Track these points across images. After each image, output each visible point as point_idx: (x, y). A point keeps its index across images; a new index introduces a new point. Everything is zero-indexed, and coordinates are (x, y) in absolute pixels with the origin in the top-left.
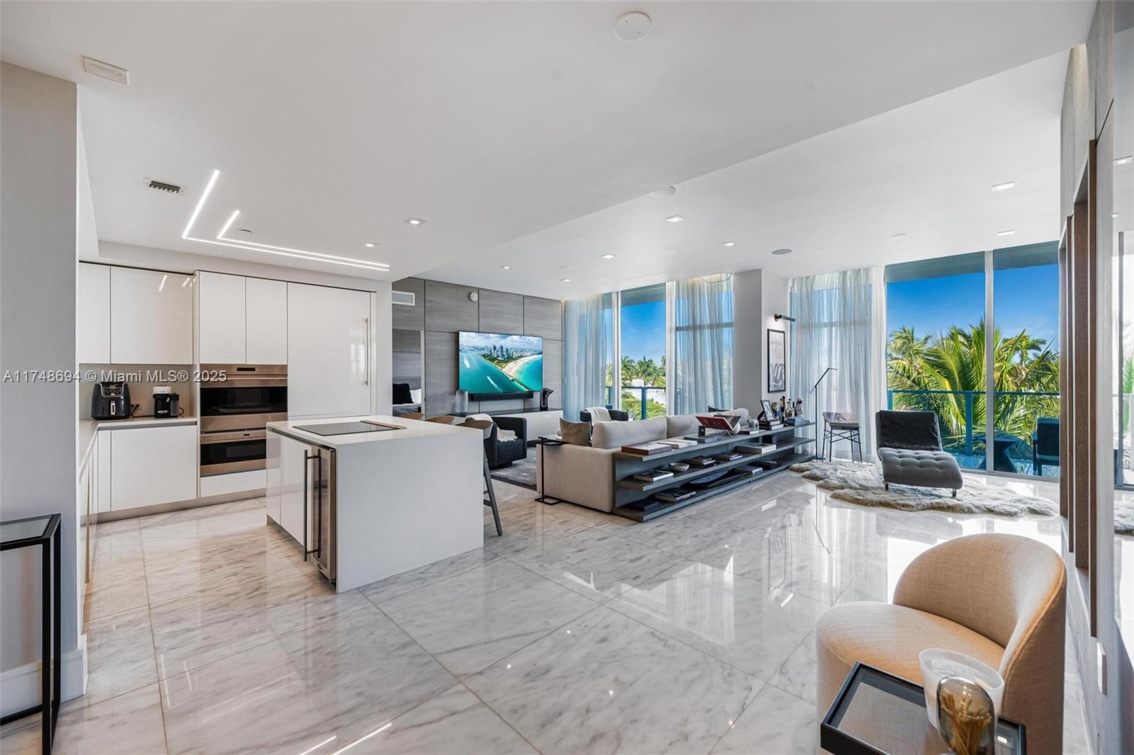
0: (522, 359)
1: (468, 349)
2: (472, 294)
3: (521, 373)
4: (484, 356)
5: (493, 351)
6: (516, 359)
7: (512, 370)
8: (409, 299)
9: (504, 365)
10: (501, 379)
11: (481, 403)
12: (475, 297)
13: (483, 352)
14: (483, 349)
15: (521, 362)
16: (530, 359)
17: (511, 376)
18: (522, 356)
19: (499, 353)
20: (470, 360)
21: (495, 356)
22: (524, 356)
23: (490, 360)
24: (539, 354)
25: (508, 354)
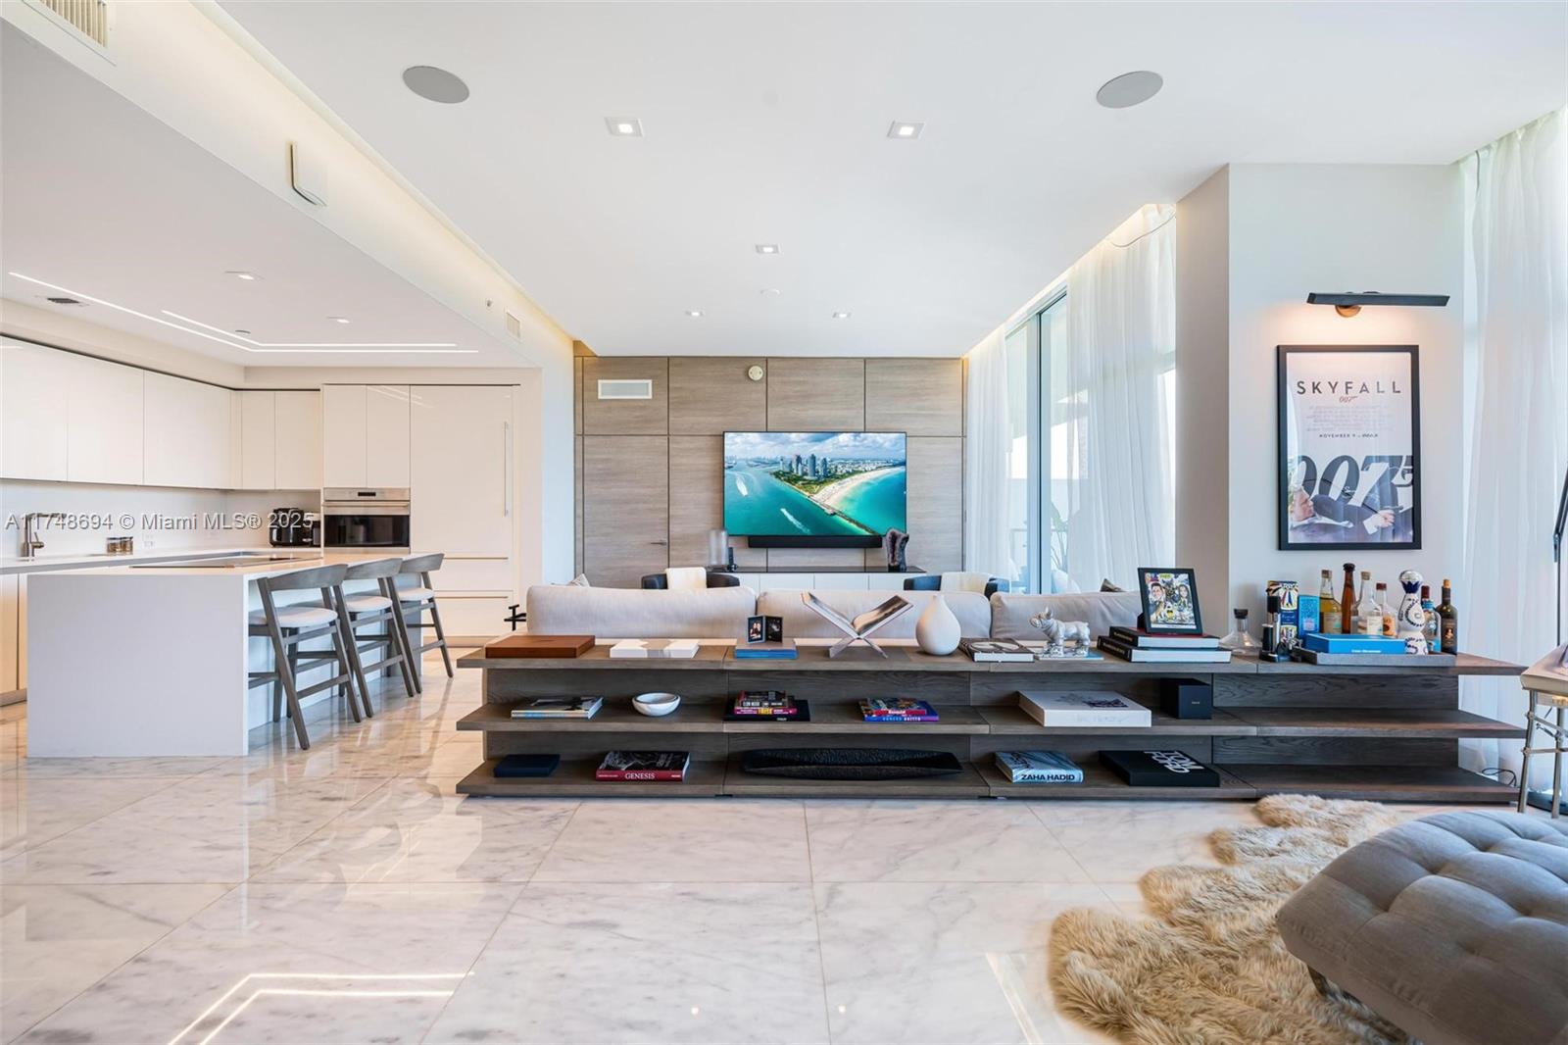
0: (856, 476)
1: (744, 463)
2: (751, 370)
3: (851, 501)
4: (777, 475)
5: (794, 466)
6: (843, 477)
7: (832, 498)
8: (641, 389)
9: (816, 488)
10: (808, 512)
11: (771, 552)
12: (757, 373)
13: (775, 469)
14: (776, 463)
15: (851, 485)
16: (872, 476)
17: (829, 507)
18: (855, 472)
19: (808, 469)
20: (747, 482)
21: (800, 474)
22: (861, 472)
23: (789, 481)
24: (894, 466)
25: (825, 470)
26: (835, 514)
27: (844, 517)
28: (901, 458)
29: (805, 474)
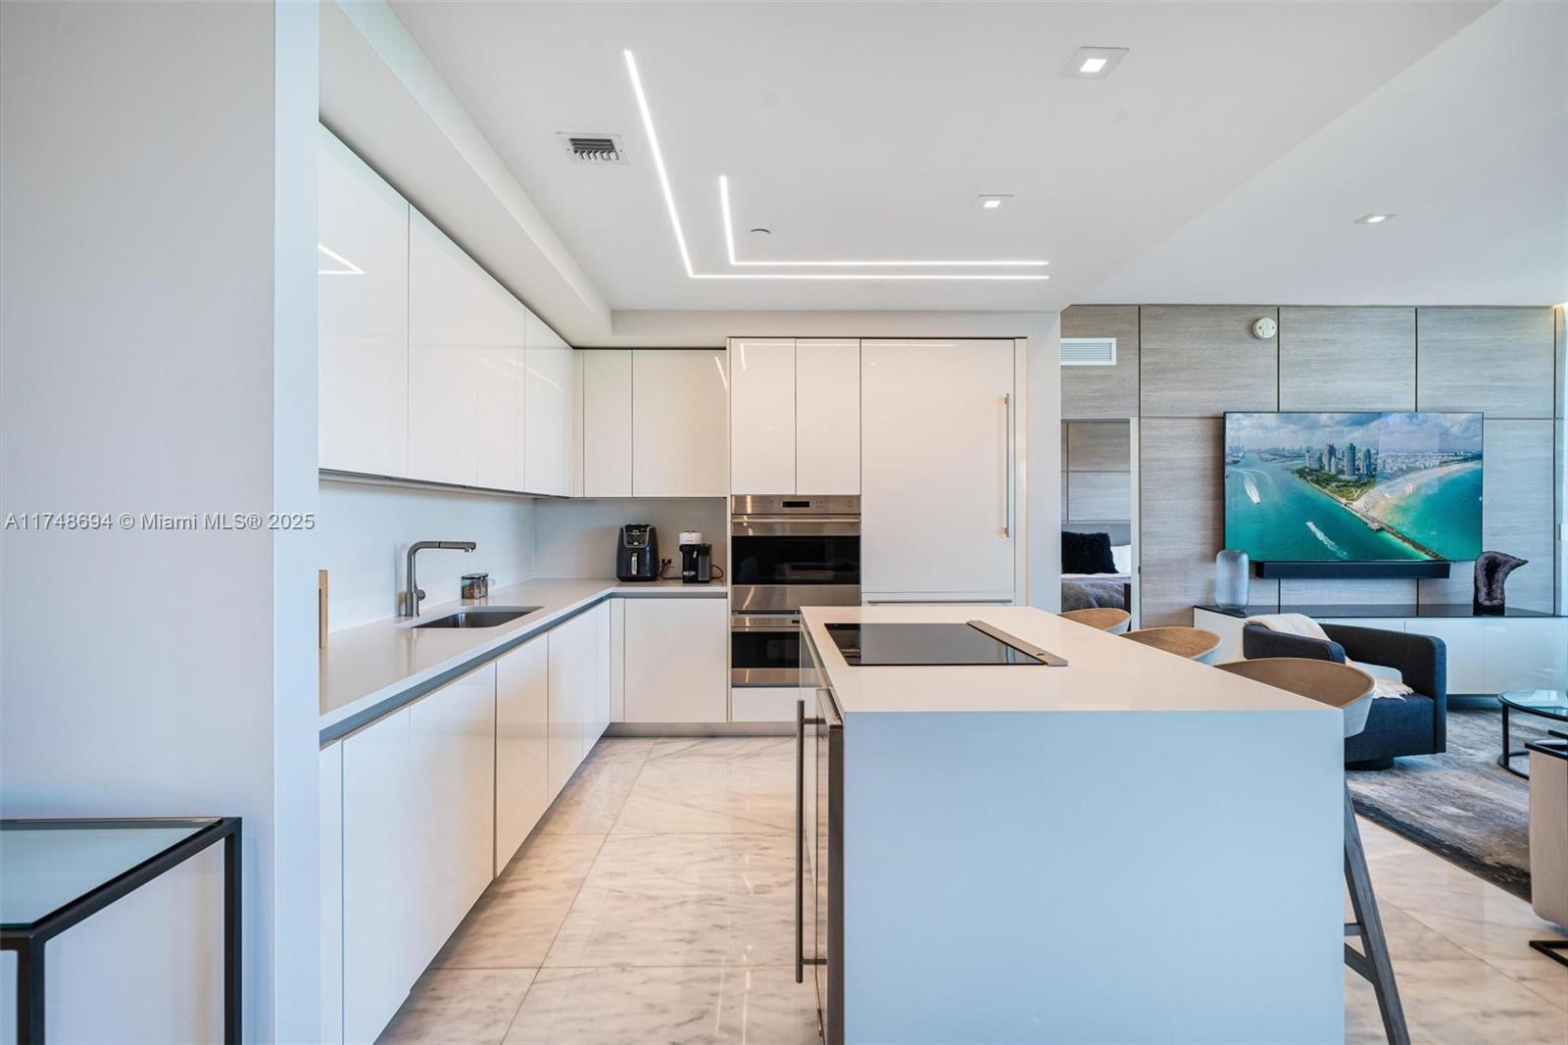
0: (1411, 476)
2: (1259, 324)
4: (1301, 473)
5: (1325, 460)
6: (1393, 476)
7: (1372, 506)
8: (1102, 352)
9: (1356, 492)
11: (1285, 584)
12: (1267, 328)
13: (1298, 464)
14: (1299, 456)
15: (1408, 486)
16: (1433, 476)
17: (1374, 520)
18: (1410, 470)
19: (1345, 464)
21: (1333, 472)
22: (1419, 469)
23: (1317, 482)
24: (1466, 460)
25: (1368, 466)
26: (1382, 529)
27: (1396, 534)
28: (1475, 450)
29: (1341, 472)
